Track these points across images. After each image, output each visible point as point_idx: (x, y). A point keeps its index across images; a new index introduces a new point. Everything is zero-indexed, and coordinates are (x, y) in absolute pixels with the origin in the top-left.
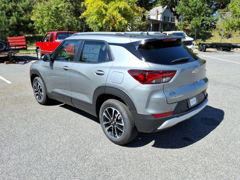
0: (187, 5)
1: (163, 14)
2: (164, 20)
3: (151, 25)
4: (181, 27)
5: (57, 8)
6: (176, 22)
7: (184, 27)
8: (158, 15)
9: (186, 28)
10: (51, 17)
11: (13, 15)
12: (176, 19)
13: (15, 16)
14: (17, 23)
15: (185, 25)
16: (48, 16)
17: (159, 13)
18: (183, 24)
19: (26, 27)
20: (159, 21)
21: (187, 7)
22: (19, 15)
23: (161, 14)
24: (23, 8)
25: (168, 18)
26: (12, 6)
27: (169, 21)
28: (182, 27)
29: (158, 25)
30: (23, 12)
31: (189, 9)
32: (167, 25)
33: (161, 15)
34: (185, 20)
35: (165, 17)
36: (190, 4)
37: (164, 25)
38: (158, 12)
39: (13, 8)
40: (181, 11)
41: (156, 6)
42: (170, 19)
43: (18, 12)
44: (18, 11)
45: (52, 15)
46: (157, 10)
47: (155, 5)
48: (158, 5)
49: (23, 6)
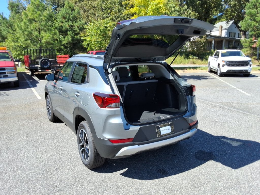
0: (254, 20)
1: (228, 29)
2: (230, 36)
3: (213, 42)
4: (246, 44)
5: (106, 27)
6: (243, 39)
7: (250, 44)
8: (223, 31)
9: (253, 46)
10: (99, 36)
11: (68, 34)
12: (243, 35)
13: (70, 35)
14: (72, 41)
15: (251, 42)
16: (96, 35)
17: (223, 29)
18: (248, 41)
19: (80, 45)
20: (223, 37)
21: (253, 22)
22: (74, 34)
23: (226, 29)
24: (78, 27)
25: (235, 33)
26: (69, 25)
27: (235, 37)
28: (248, 44)
29: (222, 41)
30: (78, 31)
31: (256, 24)
32: (233, 42)
33: (226, 31)
34: (251, 36)
35: (231, 33)
36: (257, 19)
37: (229, 42)
38: (222, 27)
39: (69, 27)
40: (246, 27)
41: (221, 21)
42: (237, 36)
43: (74, 31)
44: (74, 29)
45: (100, 34)
46: (221, 26)
47: (219, 20)
48: (223, 20)
49: (78, 25)
